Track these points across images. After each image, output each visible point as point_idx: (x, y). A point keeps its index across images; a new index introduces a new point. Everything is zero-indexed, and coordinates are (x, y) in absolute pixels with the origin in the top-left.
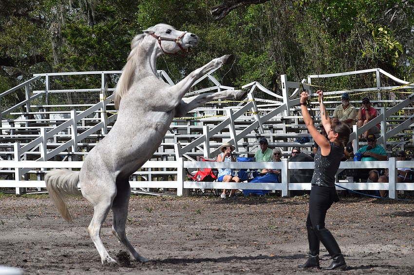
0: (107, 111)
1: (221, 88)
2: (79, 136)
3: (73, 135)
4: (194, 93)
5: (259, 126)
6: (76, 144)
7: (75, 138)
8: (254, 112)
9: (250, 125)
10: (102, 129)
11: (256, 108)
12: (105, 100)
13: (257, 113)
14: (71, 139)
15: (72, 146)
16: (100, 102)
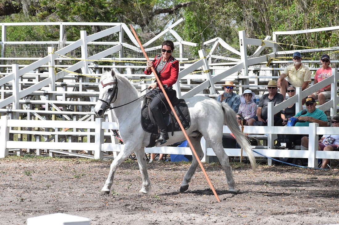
0: (56, 66)
1: (182, 44)
2: (21, 92)
3: (14, 91)
4: (155, 48)
5: (210, 86)
6: (18, 100)
7: (17, 94)
8: (204, 70)
9: (199, 85)
10: (50, 85)
11: (208, 66)
12: (53, 54)
13: (209, 72)
14: (12, 95)
15: (13, 103)
16: (47, 56)
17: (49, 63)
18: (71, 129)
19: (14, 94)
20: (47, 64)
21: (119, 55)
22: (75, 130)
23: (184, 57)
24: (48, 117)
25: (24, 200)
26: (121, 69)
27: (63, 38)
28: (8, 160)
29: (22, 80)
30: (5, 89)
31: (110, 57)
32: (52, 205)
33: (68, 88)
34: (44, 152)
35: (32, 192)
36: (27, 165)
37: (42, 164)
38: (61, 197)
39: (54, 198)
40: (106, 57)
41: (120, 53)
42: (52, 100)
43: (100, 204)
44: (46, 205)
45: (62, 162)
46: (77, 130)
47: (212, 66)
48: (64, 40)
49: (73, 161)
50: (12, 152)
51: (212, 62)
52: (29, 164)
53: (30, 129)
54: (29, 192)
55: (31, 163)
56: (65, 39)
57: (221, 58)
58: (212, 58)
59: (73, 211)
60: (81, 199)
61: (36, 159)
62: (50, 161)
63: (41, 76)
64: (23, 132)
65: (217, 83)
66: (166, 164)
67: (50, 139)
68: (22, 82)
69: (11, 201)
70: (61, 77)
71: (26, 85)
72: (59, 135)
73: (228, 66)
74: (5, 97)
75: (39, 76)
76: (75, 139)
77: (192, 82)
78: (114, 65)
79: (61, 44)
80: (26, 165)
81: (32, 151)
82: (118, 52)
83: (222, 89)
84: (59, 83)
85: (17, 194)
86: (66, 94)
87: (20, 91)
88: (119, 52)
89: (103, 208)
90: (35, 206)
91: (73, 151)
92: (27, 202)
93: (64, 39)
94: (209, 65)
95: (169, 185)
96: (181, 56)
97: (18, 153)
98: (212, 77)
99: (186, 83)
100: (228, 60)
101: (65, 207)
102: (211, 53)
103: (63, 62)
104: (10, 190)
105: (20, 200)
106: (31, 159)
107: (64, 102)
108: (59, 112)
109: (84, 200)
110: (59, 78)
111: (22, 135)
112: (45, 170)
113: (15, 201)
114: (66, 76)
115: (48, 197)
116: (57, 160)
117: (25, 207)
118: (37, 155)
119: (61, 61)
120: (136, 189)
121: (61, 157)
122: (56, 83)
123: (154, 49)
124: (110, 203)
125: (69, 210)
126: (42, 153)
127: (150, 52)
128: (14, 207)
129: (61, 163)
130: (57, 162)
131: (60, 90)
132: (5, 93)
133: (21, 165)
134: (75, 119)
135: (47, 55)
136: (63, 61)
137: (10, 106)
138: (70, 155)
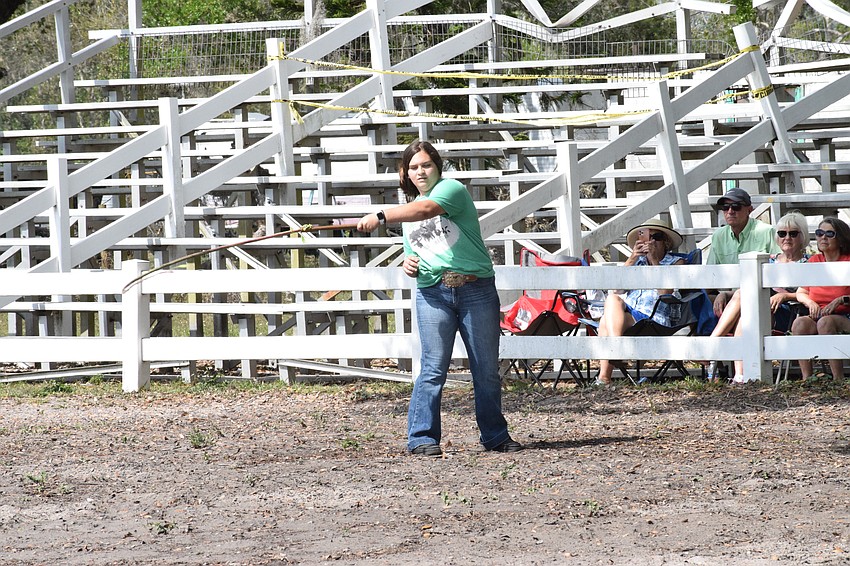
0: (294, 97)
1: (685, 10)
2: (188, 184)
3: (167, 181)
4: (600, 27)
5: (776, 139)
6: (180, 209)
7: (176, 191)
8: (754, 89)
9: (740, 136)
10: (276, 157)
11: (765, 76)
12: (283, 60)
13: (769, 93)
14: (162, 193)
15: (167, 218)
16: (265, 69)
17: (272, 88)
18: (346, 294)
19: (169, 190)
20: (266, 92)
21: (487, 55)
22: (357, 296)
23: (691, 49)
24: (276, 258)
25: (168, 530)
26: (495, 98)
27: (314, 9)
28: (150, 398)
29: (193, 147)
30: (142, 175)
31: (462, 63)
32: (254, 543)
33: (333, 165)
34: (265, 369)
35: (200, 501)
36: (204, 413)
37: (252, 405)
38: (288, 513)
39: (267, 516)
40: (447, 63)
41: (489, 49)
42: (285, 204)
43: (404, 535)
44: (233, 544)
45: (313, 398)
46: (365, 295)
47: (782, 74)
48: (316, 14)
49: (348, 392)
50: (170, 370)
51: (783, 62)
52: (212, 407)
53: (222, 298)
54: (193, 500)
55: (218, 405)
56: (320, 13)
57: (810, 47)
58: (781, 48)
59: (317, 559)
60: (348, 520)
61: (234, 391)
62: (278, 396)
63: (250, 131)
64: (203, 308)
65: (798, 125)
66: (635, 393)
67: (282, 325)
68: (193, 153)
69: (129, 535)
70: (311, 131)
71: (206, 161)
72: (308, 314)
73: (832, 73)
74: (143, 201)
75: (245, 130)
76: (358, 323)
77: (720, 129)
78: (473, 85)
79: (308, 30)
80: (203, 410)
81: (231, 366)
82: (485, 44)
83: (813, 146)
84: (306, 151)
85: (153, 508)
86: (328, 185)
87: (187, 179)
88: (489, 43)
89: (415, 546)
90: (201, 548)
91: (351, 362)
92: (178, 536)
93: (317, 11)
94: (770, 70)
95: (636, 460)
96: (682, 46)
97: (186, 374)
98: (782, 110)
99: (701, 132)
100: (834, 51)
101: (293, 549)
102: (776, 33)
103: (318, 85)
104: (132, 496)
105: (156, 530)
106: (219, 392)
107: (323, 210)
108: (309, 240)
109: (358, 522)
110: (305, 135)
111: (200, 316)
112: (257, 426)
113: (143, 532)
114: (324, 128)
115: (247, 516)
116: (299, 393)
117: (170, 552)
118: (244, 376)
119: (310, 83)
120: (529, 480)
121: (313, 382)
122: (296, 150)
123: (597, 31)
124: (437, 530)
125: (305, 558)
126: (260, 372)
127: (583, 38)
128: (135, 554)
129: (311, 401)
130: (299, 398)
131: (311, 172)
132: (142, 188)
133: (187, 410)
134: (355, 261)
135: (263, 63)
136: (316, 79)
137: (158, 228)
138: (344, 373)
